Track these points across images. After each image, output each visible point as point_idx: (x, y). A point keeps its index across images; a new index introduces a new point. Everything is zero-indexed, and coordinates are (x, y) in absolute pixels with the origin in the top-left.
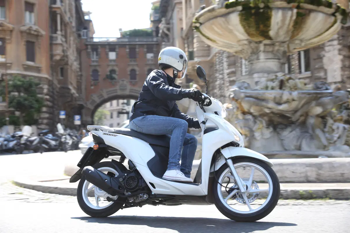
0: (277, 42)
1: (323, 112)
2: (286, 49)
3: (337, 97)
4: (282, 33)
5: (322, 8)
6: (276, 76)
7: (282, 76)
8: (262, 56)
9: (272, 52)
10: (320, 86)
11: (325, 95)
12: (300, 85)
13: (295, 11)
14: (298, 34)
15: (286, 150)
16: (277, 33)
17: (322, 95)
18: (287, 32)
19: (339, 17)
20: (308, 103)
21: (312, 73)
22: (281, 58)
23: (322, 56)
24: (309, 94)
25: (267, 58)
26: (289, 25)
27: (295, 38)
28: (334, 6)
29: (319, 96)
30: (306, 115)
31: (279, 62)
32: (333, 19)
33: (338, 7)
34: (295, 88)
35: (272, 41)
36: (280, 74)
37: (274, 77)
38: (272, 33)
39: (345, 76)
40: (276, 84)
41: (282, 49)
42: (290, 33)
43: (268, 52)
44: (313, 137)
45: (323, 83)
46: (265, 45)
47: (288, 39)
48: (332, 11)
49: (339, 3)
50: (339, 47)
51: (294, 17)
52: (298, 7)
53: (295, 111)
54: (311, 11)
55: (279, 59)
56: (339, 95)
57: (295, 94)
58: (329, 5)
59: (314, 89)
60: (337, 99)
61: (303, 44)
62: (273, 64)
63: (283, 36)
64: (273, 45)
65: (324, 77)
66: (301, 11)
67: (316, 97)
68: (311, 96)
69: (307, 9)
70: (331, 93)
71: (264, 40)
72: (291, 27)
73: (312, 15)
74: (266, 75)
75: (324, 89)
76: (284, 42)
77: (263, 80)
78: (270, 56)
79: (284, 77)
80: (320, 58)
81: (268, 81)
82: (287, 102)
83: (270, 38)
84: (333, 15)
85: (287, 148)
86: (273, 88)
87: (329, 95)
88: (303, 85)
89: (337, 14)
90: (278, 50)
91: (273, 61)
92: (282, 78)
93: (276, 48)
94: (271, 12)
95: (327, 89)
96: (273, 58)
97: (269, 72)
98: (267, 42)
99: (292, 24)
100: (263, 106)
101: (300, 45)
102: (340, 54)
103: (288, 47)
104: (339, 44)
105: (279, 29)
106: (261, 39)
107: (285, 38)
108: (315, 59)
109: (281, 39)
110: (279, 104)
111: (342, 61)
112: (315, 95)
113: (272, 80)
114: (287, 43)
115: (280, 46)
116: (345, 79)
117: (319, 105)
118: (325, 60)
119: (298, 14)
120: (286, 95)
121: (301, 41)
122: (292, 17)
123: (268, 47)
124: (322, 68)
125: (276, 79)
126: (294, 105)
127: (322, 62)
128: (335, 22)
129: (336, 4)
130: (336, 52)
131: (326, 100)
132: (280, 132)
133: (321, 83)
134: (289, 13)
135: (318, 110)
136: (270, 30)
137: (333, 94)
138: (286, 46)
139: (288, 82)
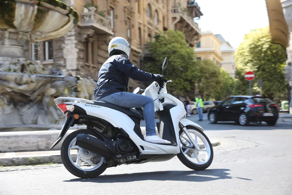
0: (21, 31)
1: (57, 92)
2: (29, 39)
3: (68, 81)
4: (25, 24)
5: (58, 8)
6: (19, 60)
7: (23, 61)
8: (7, 42)
9: (16, 39)
10: (55, 72)
11: (58, 79)
12: (38, 70)
13: (36, 7)
14: (38, 27)
15: (24, 124)
16: (21, 24)
17: (56, 79)
18: (29, 24)
19: (72, 18)
20: (44, 85)
21: (54, 61)
22: (24, 45)
23: (62, 47)
24: (45, 77)
25: (12, 44)
26: (31, 18)
27: (36, 30)
28: (68, 8)
29: (53, 79)
30: (43, 95)
31: (22, 49)
32: (67, 18)
33: (71, 10)
34: (34, 72)
35: (16, 30)
36: (22, 59)
37: (16, 61)
38: (16, 23)
39: (80, 66)
40: (18, 67)
41: (25, 37)
42: (32, 26)
43: (13, 39)
44: (47, 113)
45: (58, 69)
46: (10, 33)
47: (30, 30)
48: (66, 12)
49: (72, 7)
50: (76, 42)
51: (36, 12)
52: (39, 4)
53: (34, 91)
54: (49, 9)
55: (23, 46)
56: (69, 80)
57: (34, 77)
58: (64, 7)
59: (50, 74)
60: (67, 83)
61: (43, 36)
62: (17, 50)
63: (25, 27)
64: (17, 33)
65: (63, 65)
66: (41, 8)
67: (51, 80)
68: (47, 79)
69: (46, 7)
70: (63, 78)
71: (9, 28)
72: (32, 20)
73: (51, 13)
74: (10, 59)
75: (58, 74)
76: (27, 32)
77: (7, 63)
78: (14, 42)
79: (25, 62)
80: (61, 49)
81: (11, 64)
82: (27, 83)
83: (14, 27)
84: (67, 15)
85: (25, 122)
86: (15, 71)
87: (62, 79)
88: (41, 70)
89: (70, 15)
90: (21, 39)
91: (17, 48)
92: (24, 62)
93: (20, 36)
94: (15, 5)
95: (60, 75)
96: (17, 44)
97: (13, 57)
98: (12, 30)
99: (33, 18)
100: (4, 86)
101: (41, 36)
102: (76, 47)
103: (31, 37)
104: (75, 39)
105: (22, 20)
106: (6, 27)
107: (28, 29)
108: (56, 50)
109: (25, 29)
110: (20, 84)
111: (78, 53)
112: (50, 79)
113: (15, 64)
114: (30, 33)
115: (23, 35)
116: (80, 68)
117: (53, 87)
118: (65, 51)
119: (39, 10)
120: (26, 77)
121: (42, 33)
122: (33, 11)
123: (12, 35)
124: (62, 57)
125: (18, 63)
126: (33, 86)
127: (62, 52)
128: (69, 21)
129: (70, 7)
130: (74, 46)
131: (59, 83)
132: (20, 109)
133: (56, 69)
134: (31, 8)
135: (53, 91)
136: (14, 20)
137: (65, 79)
138: (29, 36)
139: (29, 67)
